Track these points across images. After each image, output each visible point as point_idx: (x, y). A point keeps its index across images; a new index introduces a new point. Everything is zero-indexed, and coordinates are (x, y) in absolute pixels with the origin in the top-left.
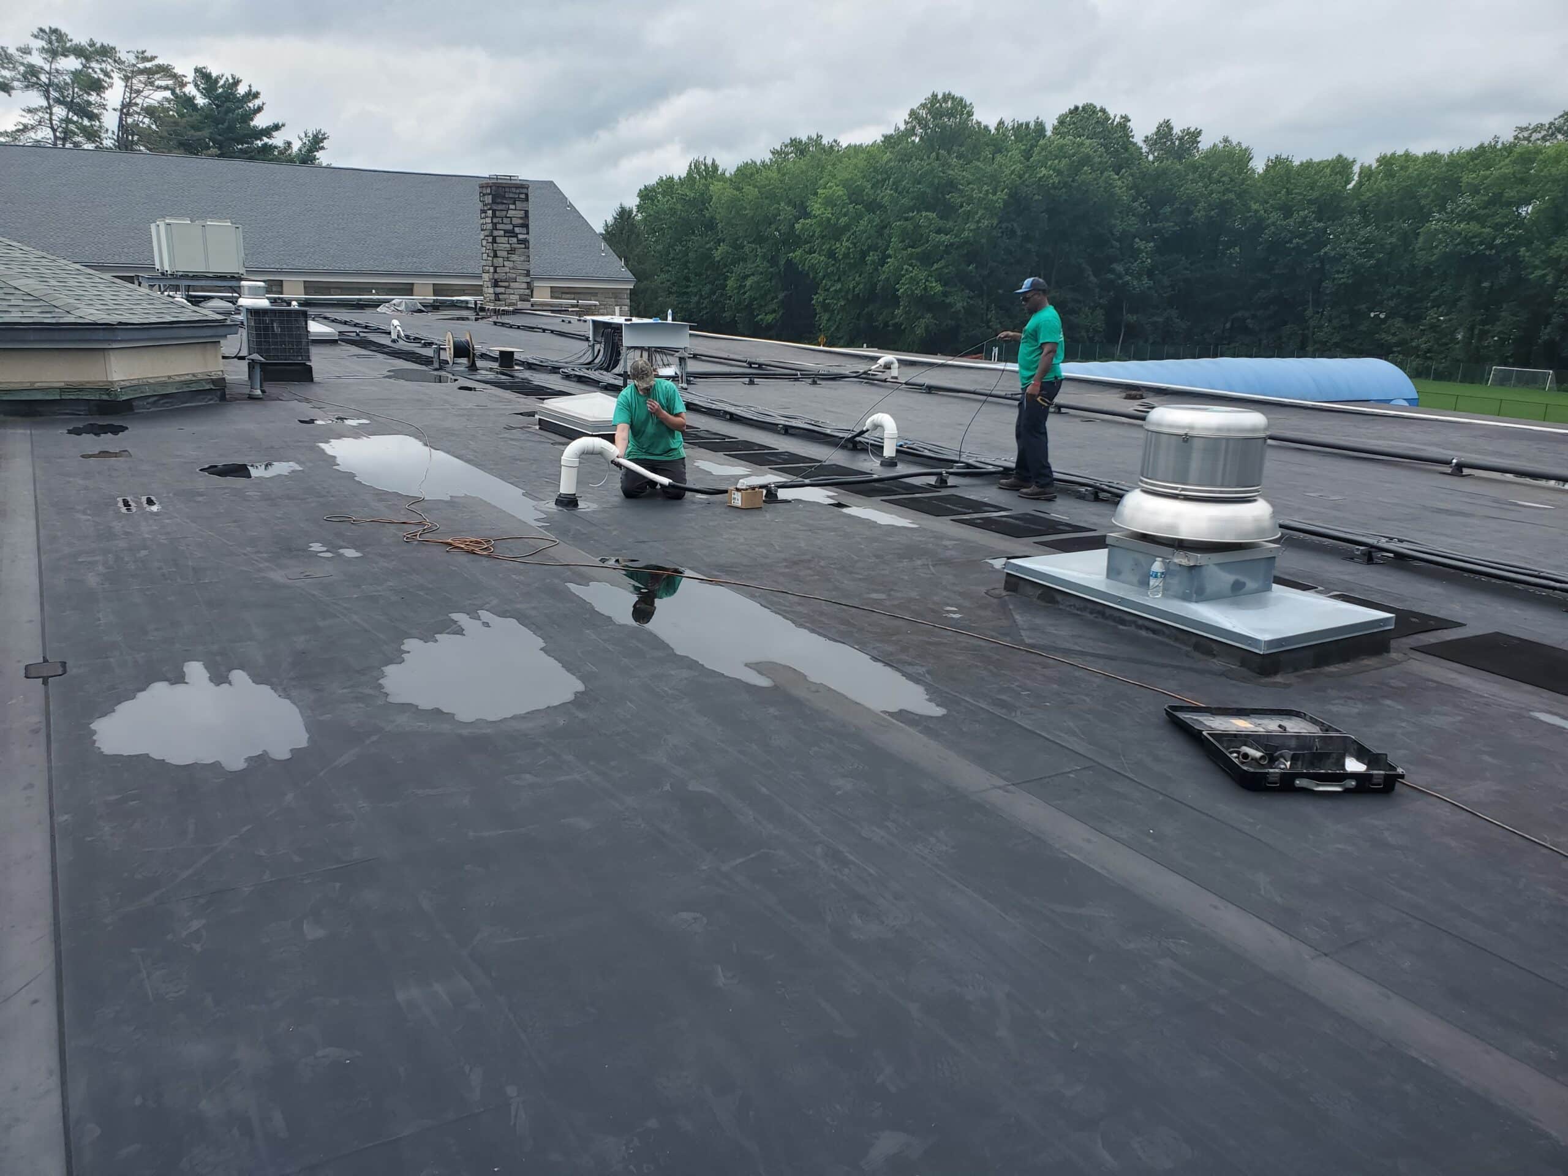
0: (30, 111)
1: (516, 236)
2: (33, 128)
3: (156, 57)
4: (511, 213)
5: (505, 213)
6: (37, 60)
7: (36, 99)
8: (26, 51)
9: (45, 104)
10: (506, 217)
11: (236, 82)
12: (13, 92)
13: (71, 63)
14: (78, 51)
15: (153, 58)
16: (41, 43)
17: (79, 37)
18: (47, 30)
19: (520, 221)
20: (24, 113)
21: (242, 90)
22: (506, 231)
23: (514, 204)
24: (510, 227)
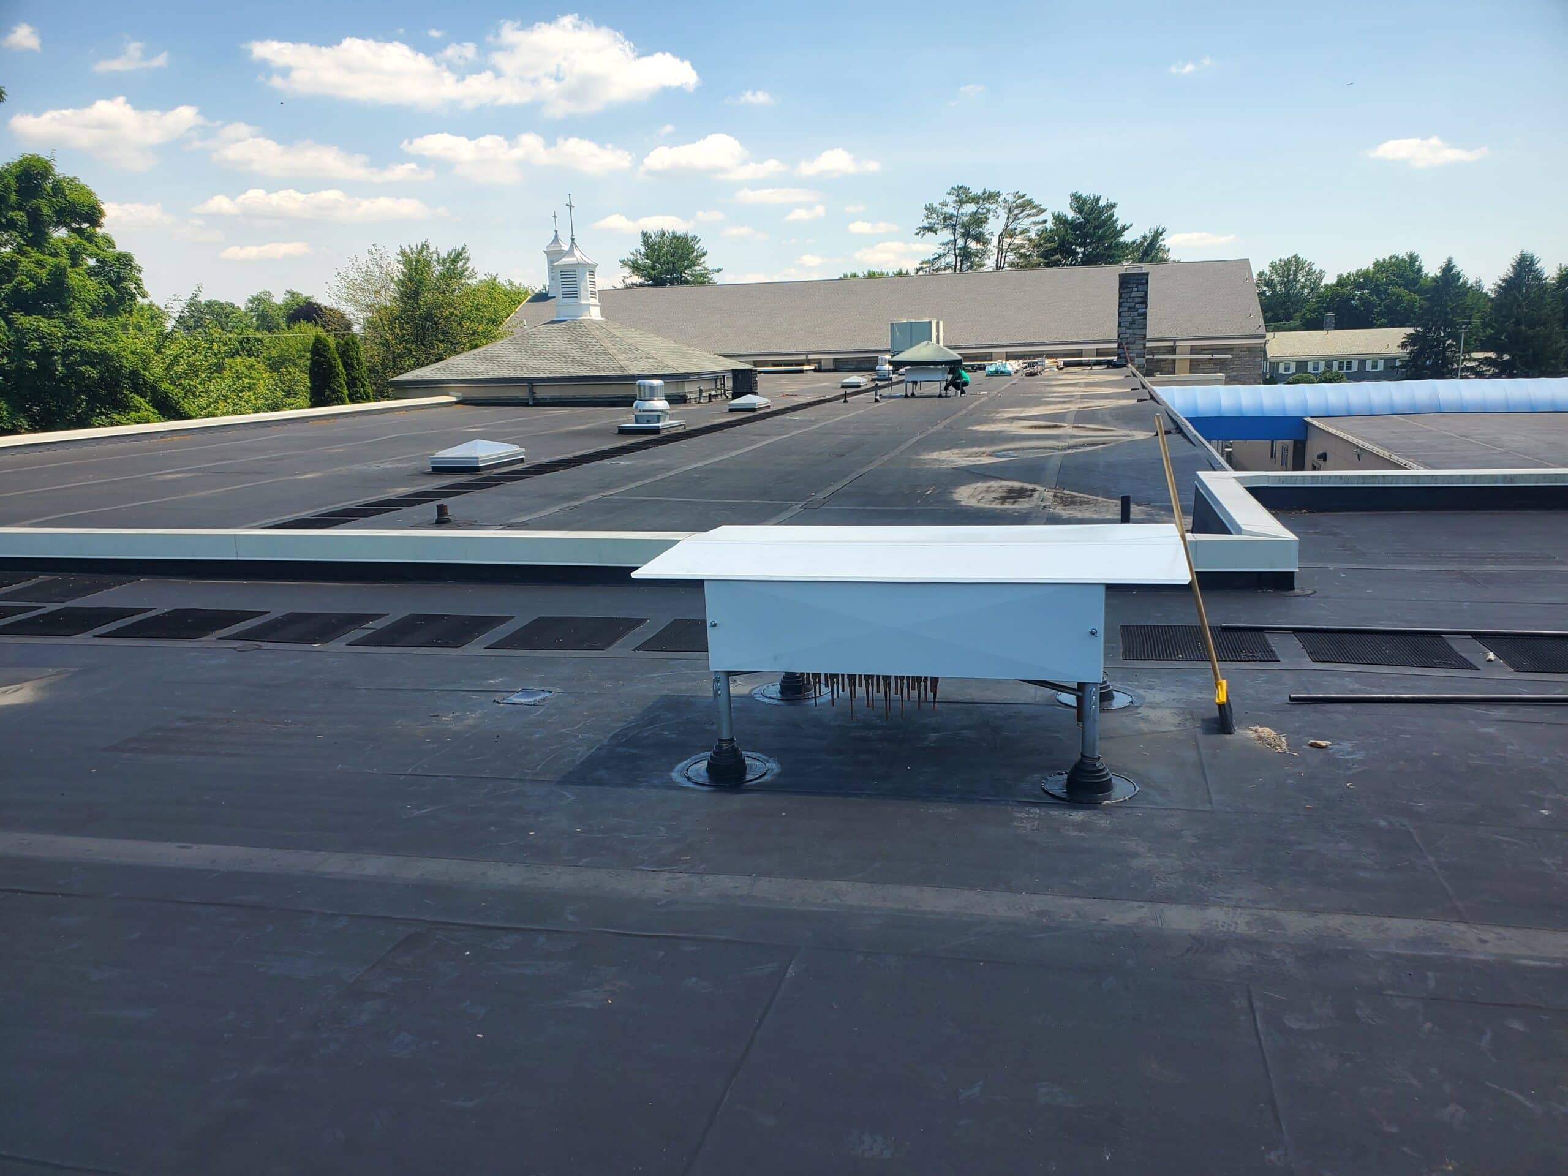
0: (943, 244)
1: (1137, 310)
2: (944, 255)
3: (1025, 195)
4: (1133, 295)
5: (1129, 294)
6: (950, 209)
7: (946, 235)
8: (944, 204)
9: (952, 238)
10: (1130, 297)
11: (1098, 200)
12: (938, 232)
13: (971, 208)
14: (975, 200)
15: (1023, 196)
16: (954, 198)
17: (976, 190)
18: (956, 187)
19: (1140, 300)
20: (941, 246)
21: (1102, 203)
22: (1129, 308)
23: (1137, 287)
24: (1132, 305)
